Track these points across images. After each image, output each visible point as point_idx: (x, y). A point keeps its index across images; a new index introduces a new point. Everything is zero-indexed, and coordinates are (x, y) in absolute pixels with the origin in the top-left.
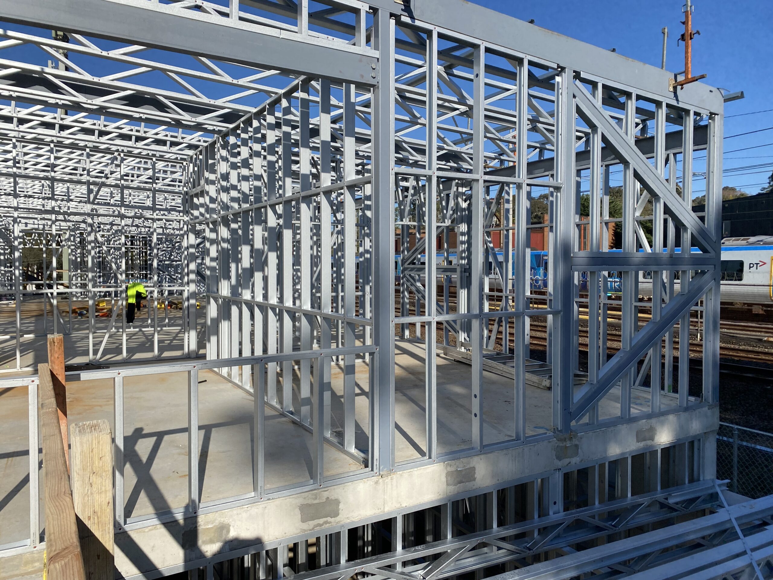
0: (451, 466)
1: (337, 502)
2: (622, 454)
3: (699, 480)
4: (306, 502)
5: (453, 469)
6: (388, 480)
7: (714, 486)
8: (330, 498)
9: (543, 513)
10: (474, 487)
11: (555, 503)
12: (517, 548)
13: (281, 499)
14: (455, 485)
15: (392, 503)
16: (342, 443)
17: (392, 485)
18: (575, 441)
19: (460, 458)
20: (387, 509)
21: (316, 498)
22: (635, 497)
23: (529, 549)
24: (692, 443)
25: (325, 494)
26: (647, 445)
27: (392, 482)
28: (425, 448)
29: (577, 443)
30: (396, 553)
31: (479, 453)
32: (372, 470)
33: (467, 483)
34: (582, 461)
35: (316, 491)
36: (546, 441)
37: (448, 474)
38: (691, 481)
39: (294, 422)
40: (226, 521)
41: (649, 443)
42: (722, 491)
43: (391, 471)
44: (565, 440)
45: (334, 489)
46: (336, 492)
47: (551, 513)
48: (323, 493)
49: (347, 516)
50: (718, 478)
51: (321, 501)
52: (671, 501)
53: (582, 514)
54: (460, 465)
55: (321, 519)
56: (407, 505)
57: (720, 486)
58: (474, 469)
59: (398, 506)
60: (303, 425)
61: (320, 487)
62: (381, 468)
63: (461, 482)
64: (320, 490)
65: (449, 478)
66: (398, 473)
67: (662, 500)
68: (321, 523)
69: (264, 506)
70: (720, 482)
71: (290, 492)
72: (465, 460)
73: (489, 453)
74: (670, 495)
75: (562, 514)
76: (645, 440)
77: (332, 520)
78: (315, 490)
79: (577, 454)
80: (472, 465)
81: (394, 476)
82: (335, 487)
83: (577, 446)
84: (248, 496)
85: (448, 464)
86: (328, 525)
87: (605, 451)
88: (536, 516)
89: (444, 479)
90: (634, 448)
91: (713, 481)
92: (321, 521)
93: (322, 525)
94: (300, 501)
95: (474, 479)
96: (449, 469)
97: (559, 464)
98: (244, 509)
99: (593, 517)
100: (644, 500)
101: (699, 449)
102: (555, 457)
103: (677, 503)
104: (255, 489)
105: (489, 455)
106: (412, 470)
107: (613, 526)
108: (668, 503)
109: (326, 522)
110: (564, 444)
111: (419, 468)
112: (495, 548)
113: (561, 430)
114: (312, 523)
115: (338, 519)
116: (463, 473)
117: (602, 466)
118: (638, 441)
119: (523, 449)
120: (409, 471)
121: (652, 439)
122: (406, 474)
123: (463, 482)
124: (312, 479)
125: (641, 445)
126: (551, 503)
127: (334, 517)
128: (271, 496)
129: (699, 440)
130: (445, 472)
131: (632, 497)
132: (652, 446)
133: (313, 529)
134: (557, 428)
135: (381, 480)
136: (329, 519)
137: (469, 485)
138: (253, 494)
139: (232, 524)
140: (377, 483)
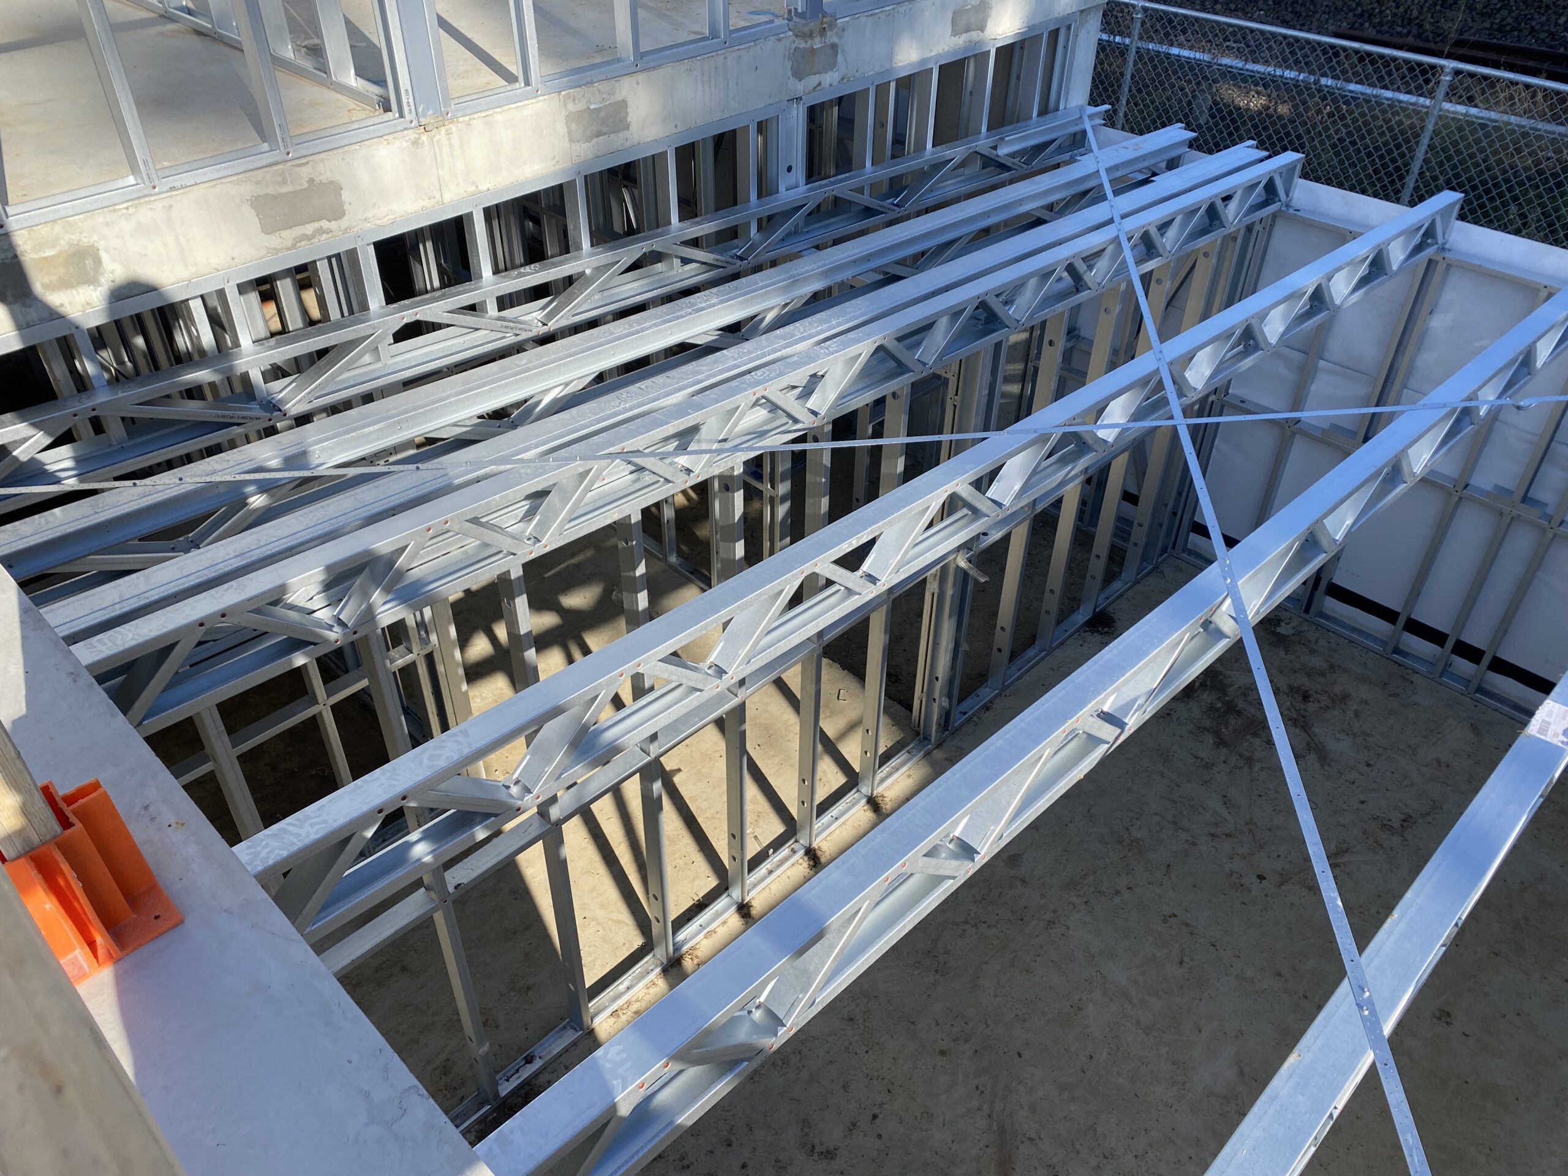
0: (574, 100)
1: (335, 188)
2: (923, 61)
3: (1057, 109)
4: (262, 191)
5: (581, 106)
6: (441, 135)
7: (1081, 117)
8: (318, 179)
9: (765, 189)
10: (628, 144)
11: (789, 169)
12: (718, 257)
13: (202, 186)
14: (587, 141)
15: (457, 185)
16: (324, 69)
17: (451, 146)
18: (832, 37)
19: (592, 83)
20: (448, 197)
21: (284, 182)
22: (939, 148)
23: (741, 258)
24: (1054, 34)
25: (305, 172)
26: (970, 41)
27: (449, 139)
28: (515, 68)
29: (835, 40)
30: (482, 282)
31: (634, 69)
32: (401, 116)
33: (612, 136)
34: (843, 79)
35: (280, 167)
36: (772, 38)
37: (570, 118)
38: (1044, 111)
39: (199, 33)
40: (85, 240)
41: (974, 35)
42: (1094, 128)
43: (443, 118)
44: (811, 35)
45: (322, 160)
46: (328, 168)
47: (782, 188)
48: (297, 169)
49: (364, 216)
50: (1089, 104)
51: (298, 188)
52: (1003, 151)
53: (840, 186)
54: (594, 97)
55: (307, 226)
56: (490, 186)
57: (1091, 117)
58: (623, 104)
59: (471, 189)
60: (221, 36)
61: (287, 158)
62: (420, 110)
63: (599, 134)
64: (289, 164)
65: (574, 126)
66: (461, 119)
67: (986, 151)
68: (309, 233)
69: (166, 203)
70: (1092, 110)
71: (219, 170)
72: (604, 86)
73: (654, 68)
74: (1002, 139)
75: (803, 188)
76: (967, 31)
77: (333, 225)
78: (277, 163)
79: (832, 65)
80: (619, 97)
81: (453, 128)
82: (324, 155)
83: (834, 47)
84: (121, 183)
85: (568, 97)
86: (324, 236)
87: (890, 57)
88: (753, 196)
89: (562, 129)
90: (946, 48)
91: (1081, 109)
92: (309, 229)
93: (313, 236)
94: (247, 189)
95: (627, 127)
96: (571, 107)
97: (800, 87)
98: (120, 213)
99: (860, 190)
100: (956, 152)
101: (1065, 47)
102: (789, 73)
103: (1013, 155)
104: (135, 170)
105: (654, 73)
106: (490, 112)
107: (896, 205)
108: (997, 156)
109: (321, 231)
110: (810, 42)
111: (505, 108)
112: (677, 262)
113: (803, 13)
114: (288, 235)
115: (344, 223)
116: (603, 114)
117: (882, 90)
118: (955, 33)
119: (725, 58)
120: (484, 114)
121: (982, 28)
122: (478, 121)
123: (604, 134)
124: (264, 141)
125: (960, 41)
126: (783, 168)
127: (335, 219)
128: (176, 180)
129: (1069, 28)
130: (564, 113)
131: (934, 149)
132: (979, 43)
133: (294, 246)
134: (796, 9)
135: (424, 138)
136: (324, 224)
137: (617, 140)
138: (131, 180)
139: (101, 245)
140: (416, 143)
